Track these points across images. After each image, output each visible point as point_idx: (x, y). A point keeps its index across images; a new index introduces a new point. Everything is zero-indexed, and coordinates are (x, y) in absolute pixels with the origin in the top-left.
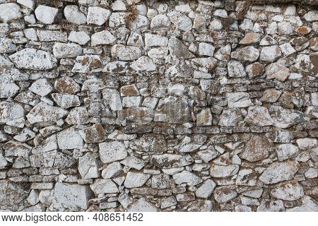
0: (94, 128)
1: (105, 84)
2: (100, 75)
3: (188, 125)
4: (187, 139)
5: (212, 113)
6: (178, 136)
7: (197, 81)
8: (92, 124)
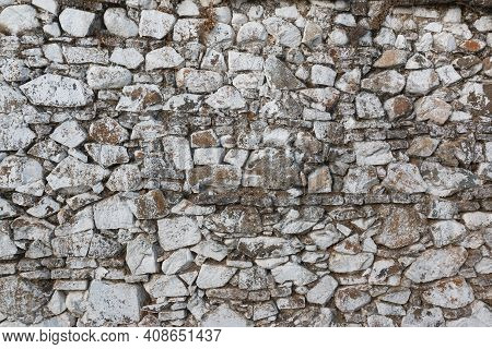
0: (149, 196)
1: (167, 129)
2: (159, 115)
3: (295, 192)
4: (293, 214)
5: (331, 174)
6: (279, 209)
7: (309, 124)
8: (147, 190)
